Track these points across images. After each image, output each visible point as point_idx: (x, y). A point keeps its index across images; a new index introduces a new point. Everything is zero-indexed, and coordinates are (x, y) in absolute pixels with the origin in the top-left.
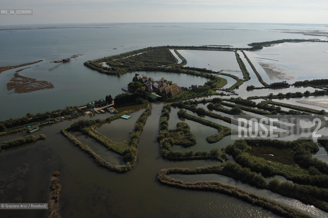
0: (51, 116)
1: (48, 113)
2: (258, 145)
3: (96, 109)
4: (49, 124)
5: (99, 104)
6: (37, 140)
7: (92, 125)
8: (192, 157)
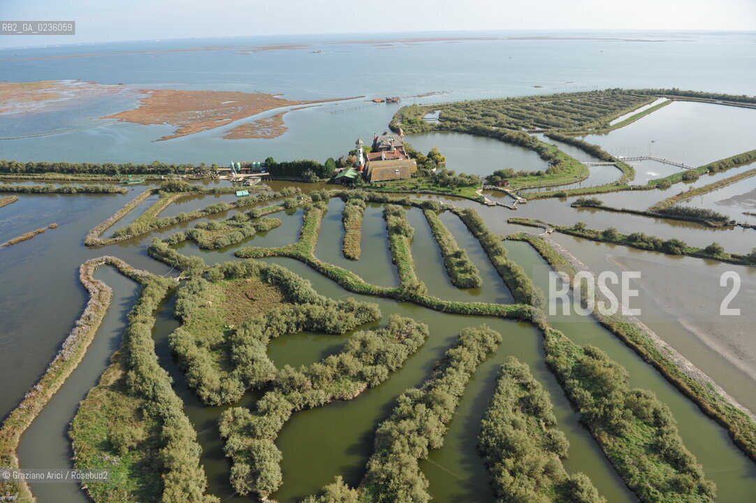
0: (176, 171)
1: (172, 166)
2: (269, 281)
3: (235, 175)
4: (161, 180)
5: (248, 169)
6: (116, 192)
7: (184, 191)
8: (165, 259)
